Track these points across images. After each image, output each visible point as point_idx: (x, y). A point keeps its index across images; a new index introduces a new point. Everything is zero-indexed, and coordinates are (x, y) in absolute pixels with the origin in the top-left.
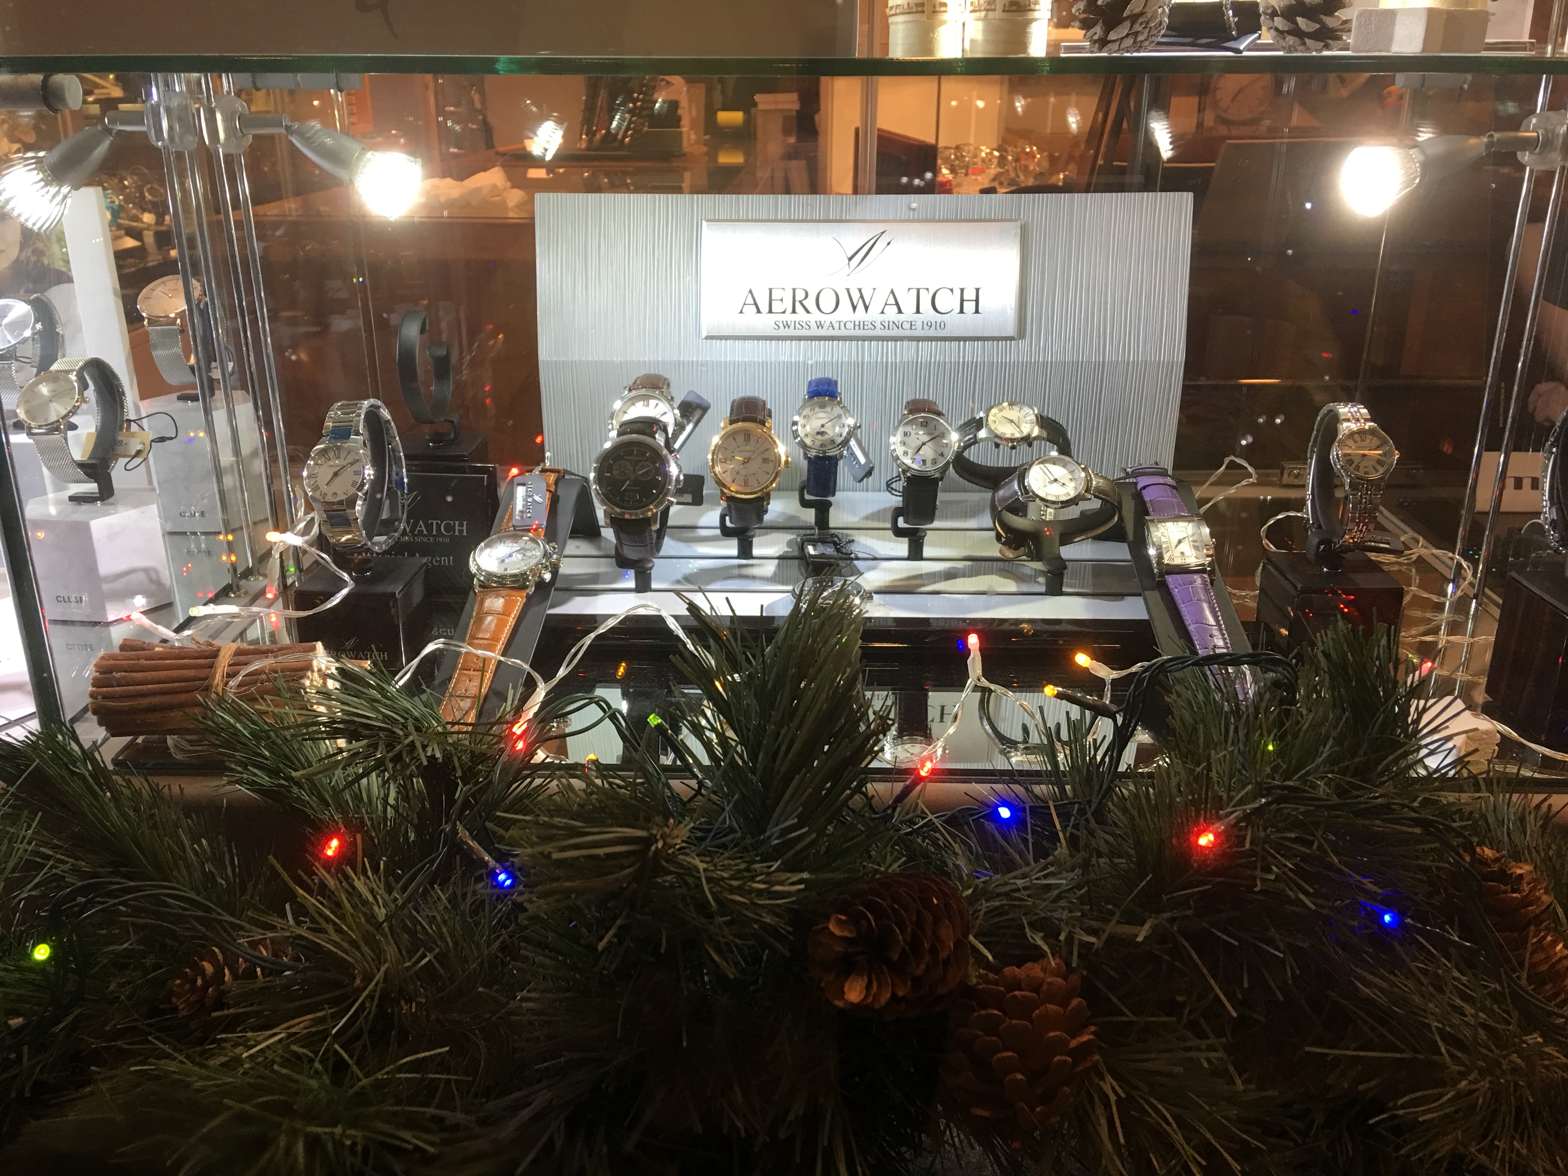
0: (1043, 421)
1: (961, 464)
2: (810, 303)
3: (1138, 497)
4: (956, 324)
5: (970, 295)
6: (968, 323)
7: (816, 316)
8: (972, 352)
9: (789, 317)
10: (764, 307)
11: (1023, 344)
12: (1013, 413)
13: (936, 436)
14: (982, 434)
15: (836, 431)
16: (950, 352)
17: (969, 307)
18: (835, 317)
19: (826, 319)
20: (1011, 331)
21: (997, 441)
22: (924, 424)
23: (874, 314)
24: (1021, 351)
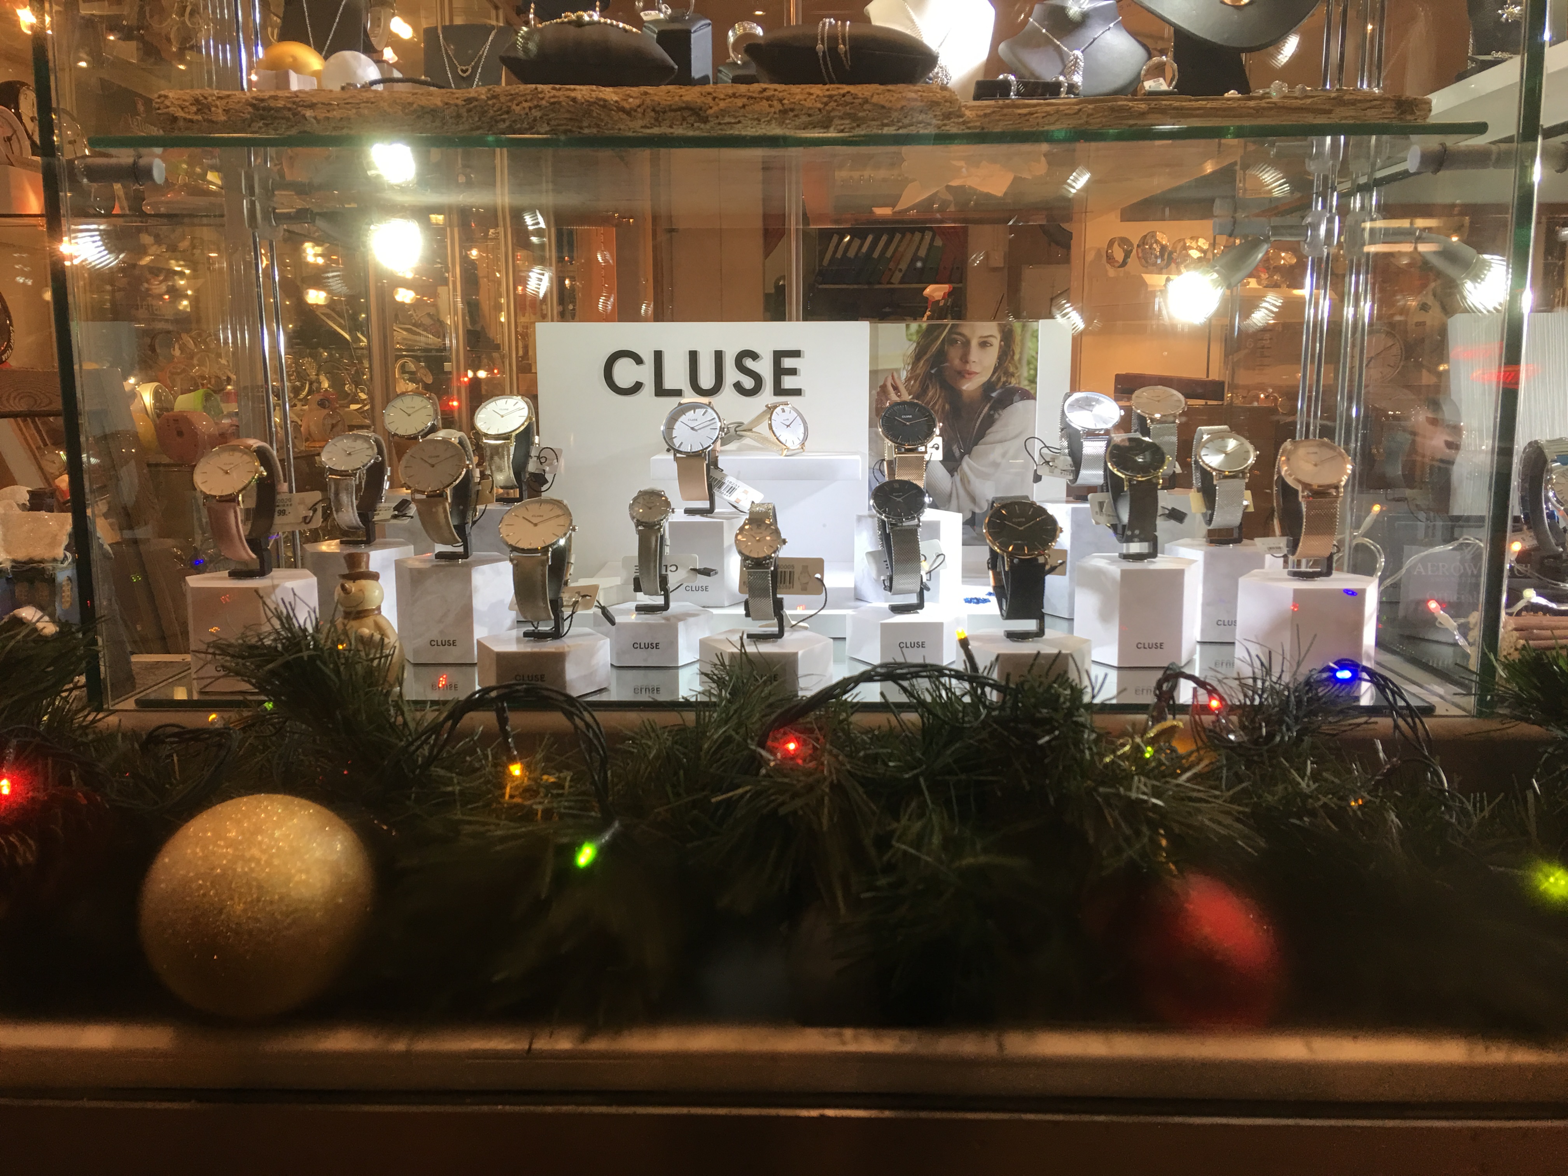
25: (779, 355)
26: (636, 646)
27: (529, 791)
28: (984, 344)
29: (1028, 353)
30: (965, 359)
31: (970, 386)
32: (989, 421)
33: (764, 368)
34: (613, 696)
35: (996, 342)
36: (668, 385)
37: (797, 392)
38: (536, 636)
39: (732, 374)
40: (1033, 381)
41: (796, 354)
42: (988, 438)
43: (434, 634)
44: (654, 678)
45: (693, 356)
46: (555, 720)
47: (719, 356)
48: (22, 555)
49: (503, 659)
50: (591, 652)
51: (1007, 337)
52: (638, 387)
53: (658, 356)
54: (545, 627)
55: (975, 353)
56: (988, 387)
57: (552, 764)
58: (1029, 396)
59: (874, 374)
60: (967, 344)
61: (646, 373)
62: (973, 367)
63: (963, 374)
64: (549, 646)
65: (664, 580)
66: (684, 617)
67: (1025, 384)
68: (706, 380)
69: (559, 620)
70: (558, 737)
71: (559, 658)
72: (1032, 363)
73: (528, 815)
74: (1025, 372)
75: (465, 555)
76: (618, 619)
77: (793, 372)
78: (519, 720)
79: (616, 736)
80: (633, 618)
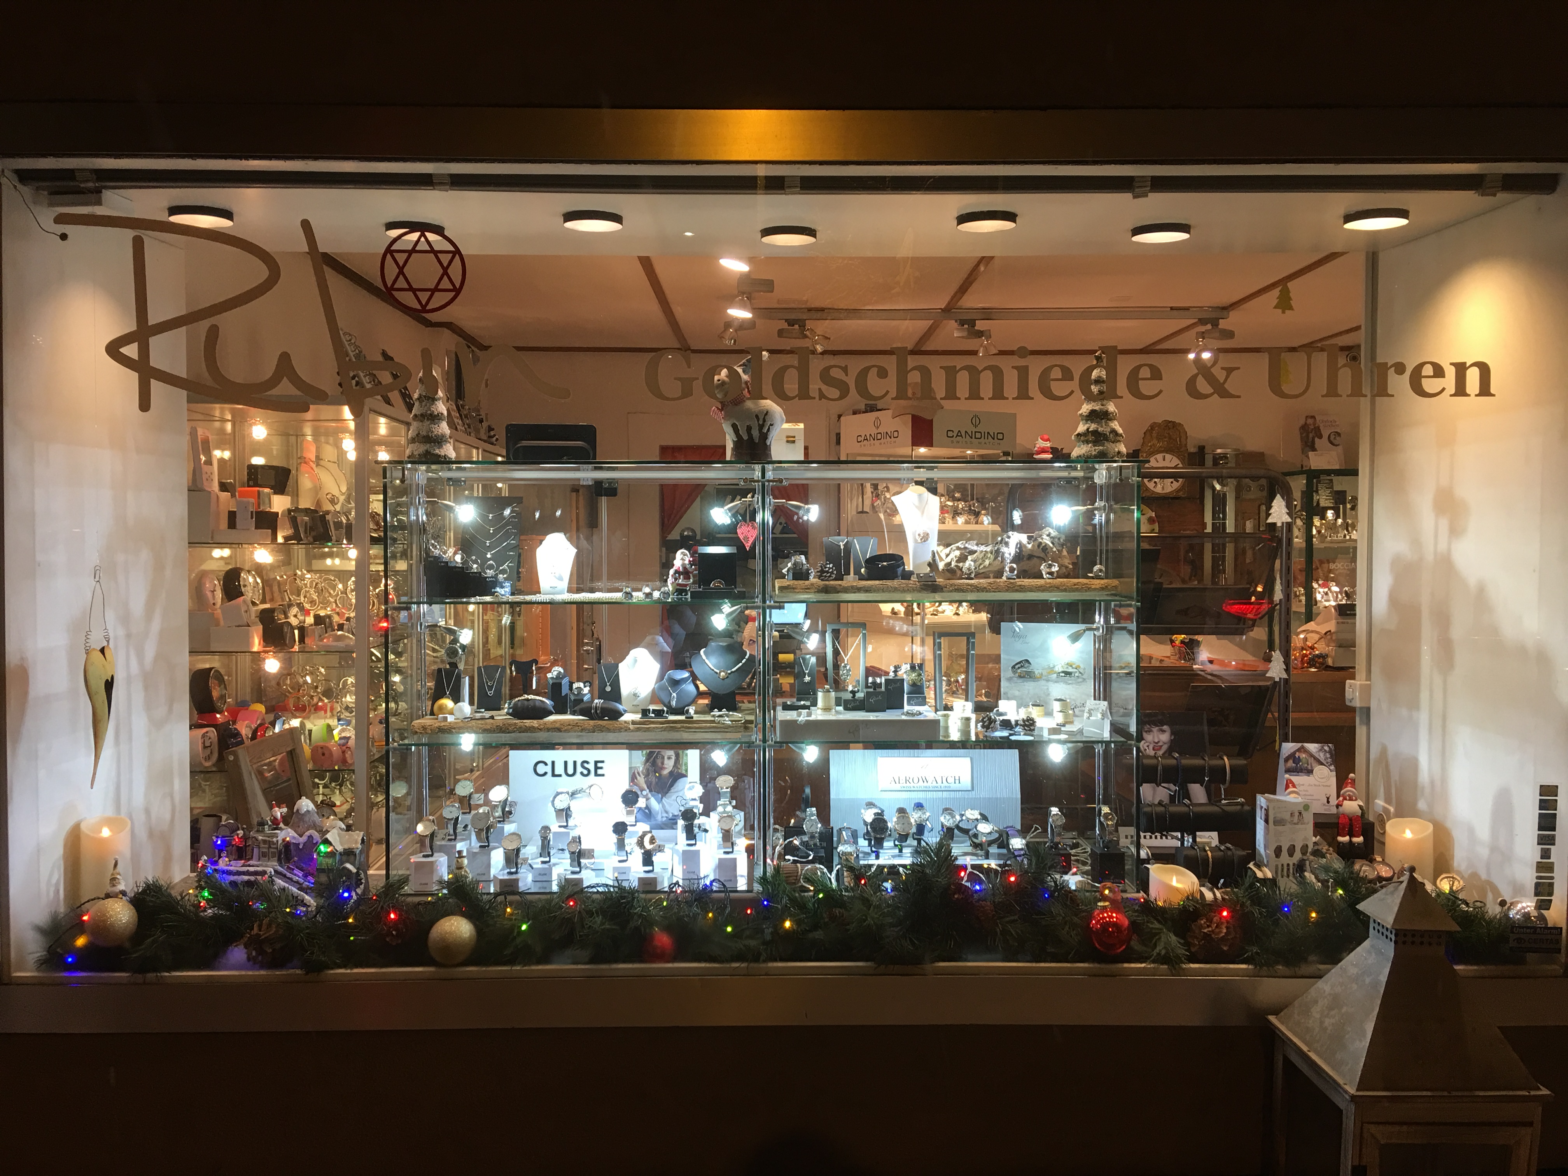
0: (981, 814)
1: (958, 827)
2: (911, 781)
3: (1007, 833)
4: (954, 786)
5: (957, 778)
6: (956, 786)
7: (912, 784)
8: (959, 795)
9: (905, 785)
10: (897, 781)
11: (973, 792)
12: (973, 812)
13: (953, 817)
14: (964, 818)
15: (924, 817)
16: (952, 794)
17: (957, 781)
18: (918, 785)
19: (915, 785)
20: (970, 789)
21: (968, 820)
22: (950, 814)
23: (929, 784)
24: (972, 795)
25: (596, 762)
26: (540, 874)
27: (511, 914)
28: (669, 758)
29: (684, 761)
30: (663, 763)
31: (665, 772)
32: (672, 785)
33: (591, 767)
34: (532, 891)
35: (673, 758)
36: (556, 773)
37: (603, 775)
38: (510, 873)
39: (579, 769)
40: (687, 771)
41: (603, 762)
42: (672, 790)
43: (479, 871)
44: (545, 884)
45: (566, 763)
46: (517, 897)
47: (575, 762)
48: (346, 847)
49: (502, 881)
50: (526, 878)
51: (677, 756)
52: (546, 773)
53: (553, 763)
54: (514, 870)
55: (666, 761)
56: (671, 773)
57: (516, 909)
58: (686, 776)
59: (630, 768)
60: (663, 758)
61: (549, 769)
62: (665, 766)
63: (663, 768)
64: (514, 877)
65: (549, 853)
66: (555, 865)
67: (684, 772)
68: (570, 771)
69: (517, 868)
70: (518, 902)
71: (517, 880)
72: (686, 764)
73: (511, 920)
74: (684, 768)
75: (488, 846)
76: (534, 866)
77: (601, 768)
78: (510, 898)
79: (531, 902)
80: (540, 866)
